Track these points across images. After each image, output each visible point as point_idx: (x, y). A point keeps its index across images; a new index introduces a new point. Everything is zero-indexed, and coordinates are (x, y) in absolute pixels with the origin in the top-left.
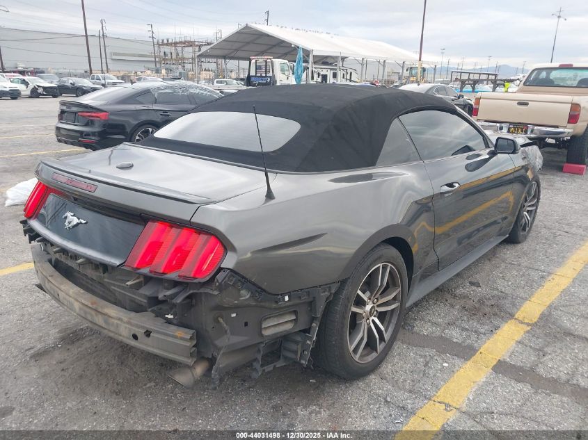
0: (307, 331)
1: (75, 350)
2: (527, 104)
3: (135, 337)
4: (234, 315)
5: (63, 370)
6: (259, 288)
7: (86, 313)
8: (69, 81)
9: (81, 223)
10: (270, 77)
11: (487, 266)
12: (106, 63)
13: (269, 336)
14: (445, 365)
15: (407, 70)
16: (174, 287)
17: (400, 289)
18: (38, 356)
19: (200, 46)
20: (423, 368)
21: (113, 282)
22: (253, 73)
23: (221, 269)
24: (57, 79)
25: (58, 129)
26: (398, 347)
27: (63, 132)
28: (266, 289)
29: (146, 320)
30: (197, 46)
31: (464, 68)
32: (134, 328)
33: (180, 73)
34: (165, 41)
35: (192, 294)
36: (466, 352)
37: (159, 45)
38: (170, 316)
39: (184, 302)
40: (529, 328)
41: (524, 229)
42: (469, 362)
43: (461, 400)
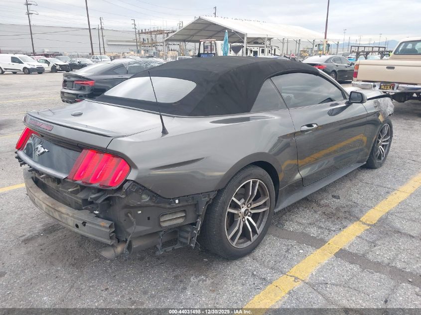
0: (194, 224)
1: (51, 237)
2: (393, 68)
3: (77, 226)
4: (140, 212)
5: (41, 250)
6: (156, 194)
7: (49, 211)
8: (76, 61)
9: (45, 151)
10: (214, 54)
11: (348, 184)
12: (104, 48)
13: (166, 227)
14: (301, 251)
15: (316, 46)
16: (98, 192)
17: (268, 198)
18: (27, 241)
19: (168, 34)
20: (284, 253)
21: (64, 190)
22: (202, 51)
23: (127, 181)
24: (70, 59)
25: (63, 93)
26: (269, 239)
27: (65, 95)
28: (161, 195)
29: (84, 215)
30: (166, 33)
31: (361, 43)
32: (76, 220)
33: (154, 53)
34: (144, 31)
35: (109, 197)
36: (318, 243)
37: (139, 33)
38: (97, 212)
39: (104, 202)
40: (368, 228)
41: (380, 158)
42: (318, 250)
43: (306, 275)
